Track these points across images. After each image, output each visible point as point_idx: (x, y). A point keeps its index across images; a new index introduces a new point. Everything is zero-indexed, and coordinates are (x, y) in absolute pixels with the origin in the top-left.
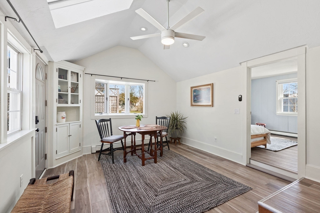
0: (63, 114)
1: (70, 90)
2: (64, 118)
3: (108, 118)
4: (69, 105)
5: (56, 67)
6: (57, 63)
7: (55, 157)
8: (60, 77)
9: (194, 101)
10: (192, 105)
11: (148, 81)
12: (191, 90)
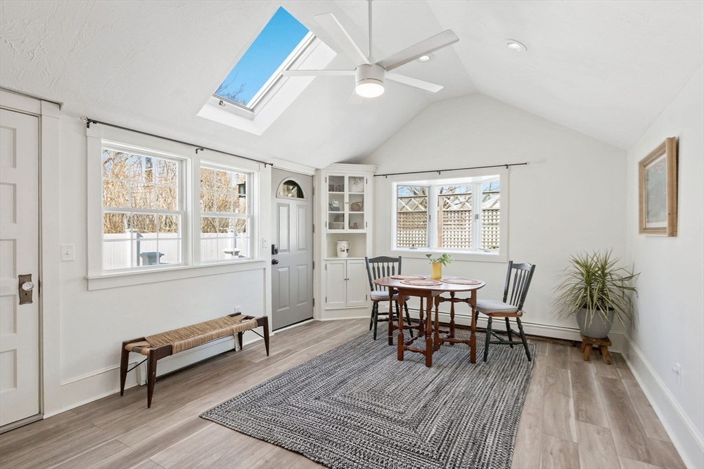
0: (343, 245)
1: (347, 207)
2: (344, 251)
3: (397, 257)
4: (347, 230)
5: (325, 175)
6: (325, 169)
7: (324, 306)
8: (331, 188)
9: (648, 213)
10: (644, 230)
11: (507, 165)
12: (640, 175)
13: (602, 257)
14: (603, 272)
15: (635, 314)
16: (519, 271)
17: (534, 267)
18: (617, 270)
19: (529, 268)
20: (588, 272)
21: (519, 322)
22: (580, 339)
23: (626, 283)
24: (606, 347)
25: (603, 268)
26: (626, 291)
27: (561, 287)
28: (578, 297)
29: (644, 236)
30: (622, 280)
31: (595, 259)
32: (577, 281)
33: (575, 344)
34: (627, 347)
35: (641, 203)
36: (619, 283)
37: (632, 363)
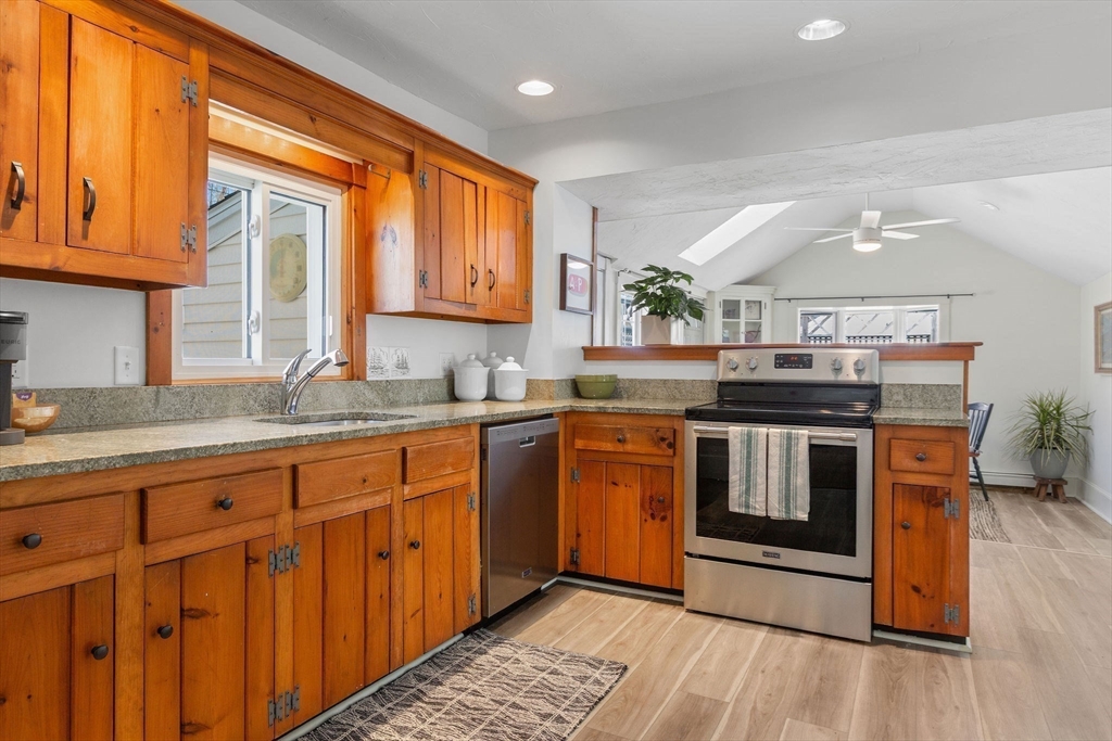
5: (719, 299)
8: (725, 315)
9: (1103, 354)
10: (1099, 369)
11: (948, 296)
12: (1096, 318)
13: (1057, 396)
14: (1058, 412)
15: (1091, 451)
16: (976, 412)
17: (992, 406)
18: (1072, 410)
19: (986, 408)
20: (1043, 411)
21: (975, 462)
22: (1033, 484)
23: (1081, 423)
24: (1062, 486)
25: (1058, 408)
26: (1080, 430)
27: (1016, 427)
28: (1032, 438)
29: (1099, 375)
30: (1076, 419)
31: (1050, 399)
32: (1032, 422)
33: (1026, 491)
34: (1082, 487)
35: (1096, 344)
36: (1074, 423)
37: (1088, 501)
